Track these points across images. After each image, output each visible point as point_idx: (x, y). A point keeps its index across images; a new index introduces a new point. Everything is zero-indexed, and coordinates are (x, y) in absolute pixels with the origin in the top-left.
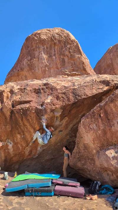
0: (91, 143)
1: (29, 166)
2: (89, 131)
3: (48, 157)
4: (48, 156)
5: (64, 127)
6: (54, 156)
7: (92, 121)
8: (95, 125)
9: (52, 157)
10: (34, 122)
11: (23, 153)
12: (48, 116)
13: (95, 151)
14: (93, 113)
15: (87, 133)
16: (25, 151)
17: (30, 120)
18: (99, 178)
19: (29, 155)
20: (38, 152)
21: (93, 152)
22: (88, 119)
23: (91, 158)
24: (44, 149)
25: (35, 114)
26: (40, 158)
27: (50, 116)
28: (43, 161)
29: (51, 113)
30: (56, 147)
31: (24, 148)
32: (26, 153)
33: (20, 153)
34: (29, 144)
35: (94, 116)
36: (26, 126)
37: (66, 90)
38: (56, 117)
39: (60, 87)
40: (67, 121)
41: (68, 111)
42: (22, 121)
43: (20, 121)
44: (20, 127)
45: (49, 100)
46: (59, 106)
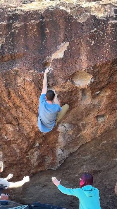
1: (45, 185)
3: (87, 167)
4: (85, 166)
5: (106, 108)
6: (99, 166)
9: (96, 168)
11: (25, 160)
12: (62, 89)
16: (28, 157)
17: (25, 96)
19: (40, 165)
20: (59, 159)
24: (72, 152)
26: (68, 171)
27: (65, 90)
29: (68, 83)
30: (99, 148)
31: (24, 151)
32: (32, 161)
33: (19, 160)
34: (34, 145)
36: (21, 109)
37: (98, 29)
38: (79, 90)
39: (86, 19)
40: (109, 97)
41: (107, 75)
42: (10, 99)
43: (7, 99)
44: (9, 110)
45: (59, 54)
46: (83, 67)
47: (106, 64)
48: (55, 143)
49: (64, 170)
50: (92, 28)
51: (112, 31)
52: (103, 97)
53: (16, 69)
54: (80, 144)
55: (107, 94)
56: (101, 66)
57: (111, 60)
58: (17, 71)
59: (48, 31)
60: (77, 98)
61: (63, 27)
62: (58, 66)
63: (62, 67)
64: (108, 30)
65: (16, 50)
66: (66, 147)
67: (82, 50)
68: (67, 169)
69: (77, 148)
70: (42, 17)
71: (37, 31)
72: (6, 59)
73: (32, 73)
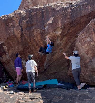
0: (85, 54)
2: (84, 43)
4: (52, 71)
7: (87, 35)
8: (89, 38)
9: (56, 71)
10: (40, 42)
12: (51, 36)
13: (88, 60)
14: (88, 28)
15: (82, 46)
17: (37, 40)
18: (90, 80)
20: (45, 67)
21: (87, 61)
22: (84, 33)
23: (85, 66)
24: (49, 65)
25: (40, 34)
27: (52, 36)
28: (49, 74)
29: (53, 33)
30: (58, 63)
35: (89, 30)
36: (34, 46)
37: (65, 11)
38: (57, 36)
39: (60, 8)
40: (66, 40)
41: (67, 30)
42: (31, 42)
43: (29, 42)
44: (30, 47)
45: (50, 22)
46: (59, 26)
47: (68, 24)
48: (44, 61)
49: (45, 72)
50: (63, 11)
51: (70, 11)
52: (64, 40)
53: (34, 29)
54: (52, 62)
55: (65, 39)
56: (66, 25)
57: (70, 22)
58: (34, 30)
59: (45, 15)
60: (56, 40)
61: (51, 12)
62: (50, 26)
63: (52, 26)
64: (69, 11)
65: (33, 22)
66: (48, 63)
67: (59, 19)
68: (46, 72)
69: (51, 63)
70: (43, 10)
71: (41, 15)
72: (29, 26)
73: (40, 30)
